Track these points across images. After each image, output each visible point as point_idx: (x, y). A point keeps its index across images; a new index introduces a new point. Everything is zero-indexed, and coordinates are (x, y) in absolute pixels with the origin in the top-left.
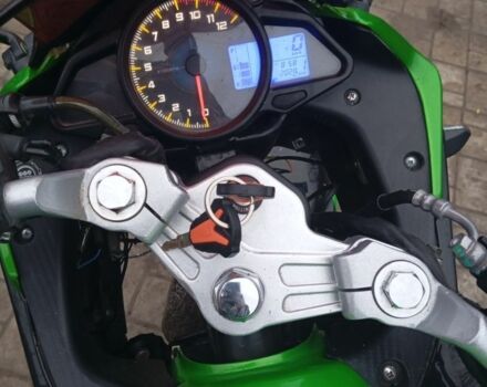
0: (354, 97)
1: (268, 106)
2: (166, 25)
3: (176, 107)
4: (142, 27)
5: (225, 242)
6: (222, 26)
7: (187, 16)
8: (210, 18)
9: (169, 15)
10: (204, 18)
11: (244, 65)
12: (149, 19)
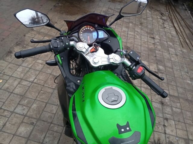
0: (110, 41)
1: (98, 41)
2: (84, 29)
3: (85, 41)
4: (81, 30)
5: (95, 50)
6: (92, 30)
7: (87, 28)
8: (90, 29)
9: (85, 28)
10: (89, 29)
11: (95, 35)
12: (82, 28)
